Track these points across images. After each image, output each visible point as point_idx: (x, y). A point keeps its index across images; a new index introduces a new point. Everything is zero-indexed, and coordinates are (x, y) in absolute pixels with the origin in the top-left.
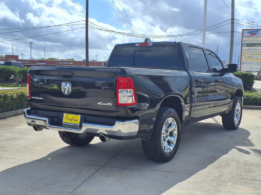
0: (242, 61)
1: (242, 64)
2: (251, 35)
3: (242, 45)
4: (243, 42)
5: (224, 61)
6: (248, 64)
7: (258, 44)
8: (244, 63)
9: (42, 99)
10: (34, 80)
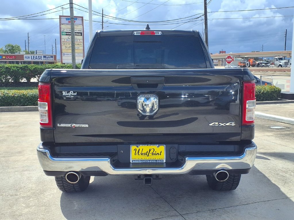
0: (63, 51)
1: (63, 55)
2: (69, 23)
3: (61, 33)
4: (62, 29)
5: (36, 51)
6: (69, 55)
7: (77, 33)
8: (65, 53)
9: (87, 126)
10: (66, 94)
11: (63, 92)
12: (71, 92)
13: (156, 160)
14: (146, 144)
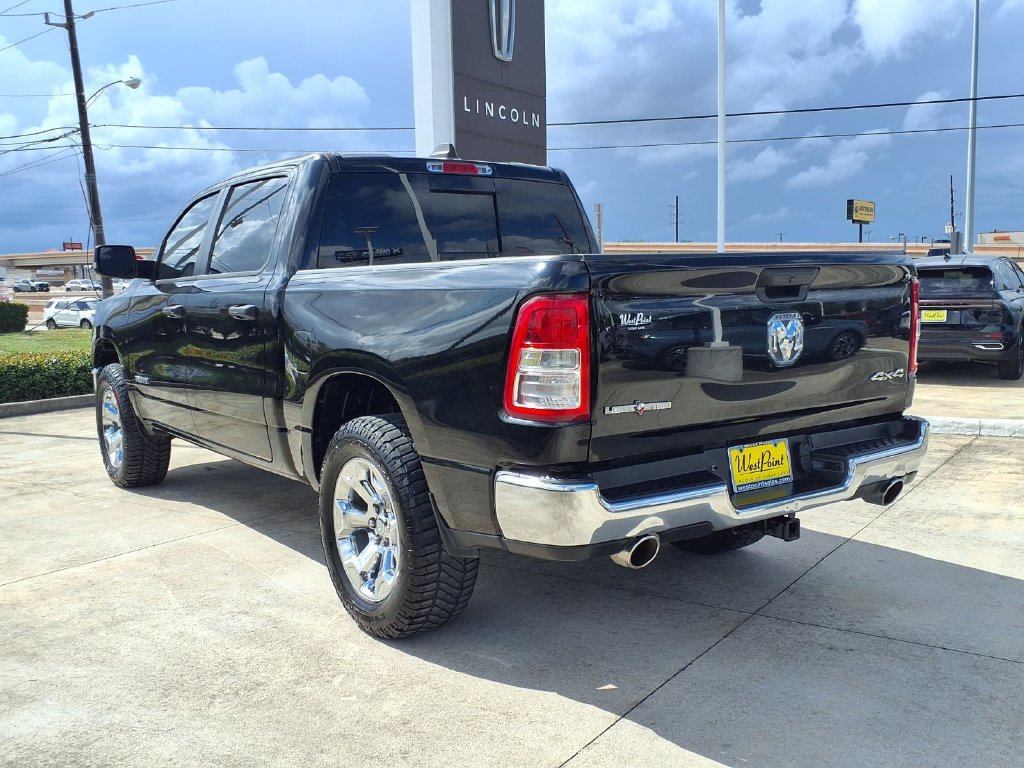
9: (669, 405)
10: (629, 322)
11: (621, 316)
12: (638, 315)
13: (778, 479)
14: (755, 442)
